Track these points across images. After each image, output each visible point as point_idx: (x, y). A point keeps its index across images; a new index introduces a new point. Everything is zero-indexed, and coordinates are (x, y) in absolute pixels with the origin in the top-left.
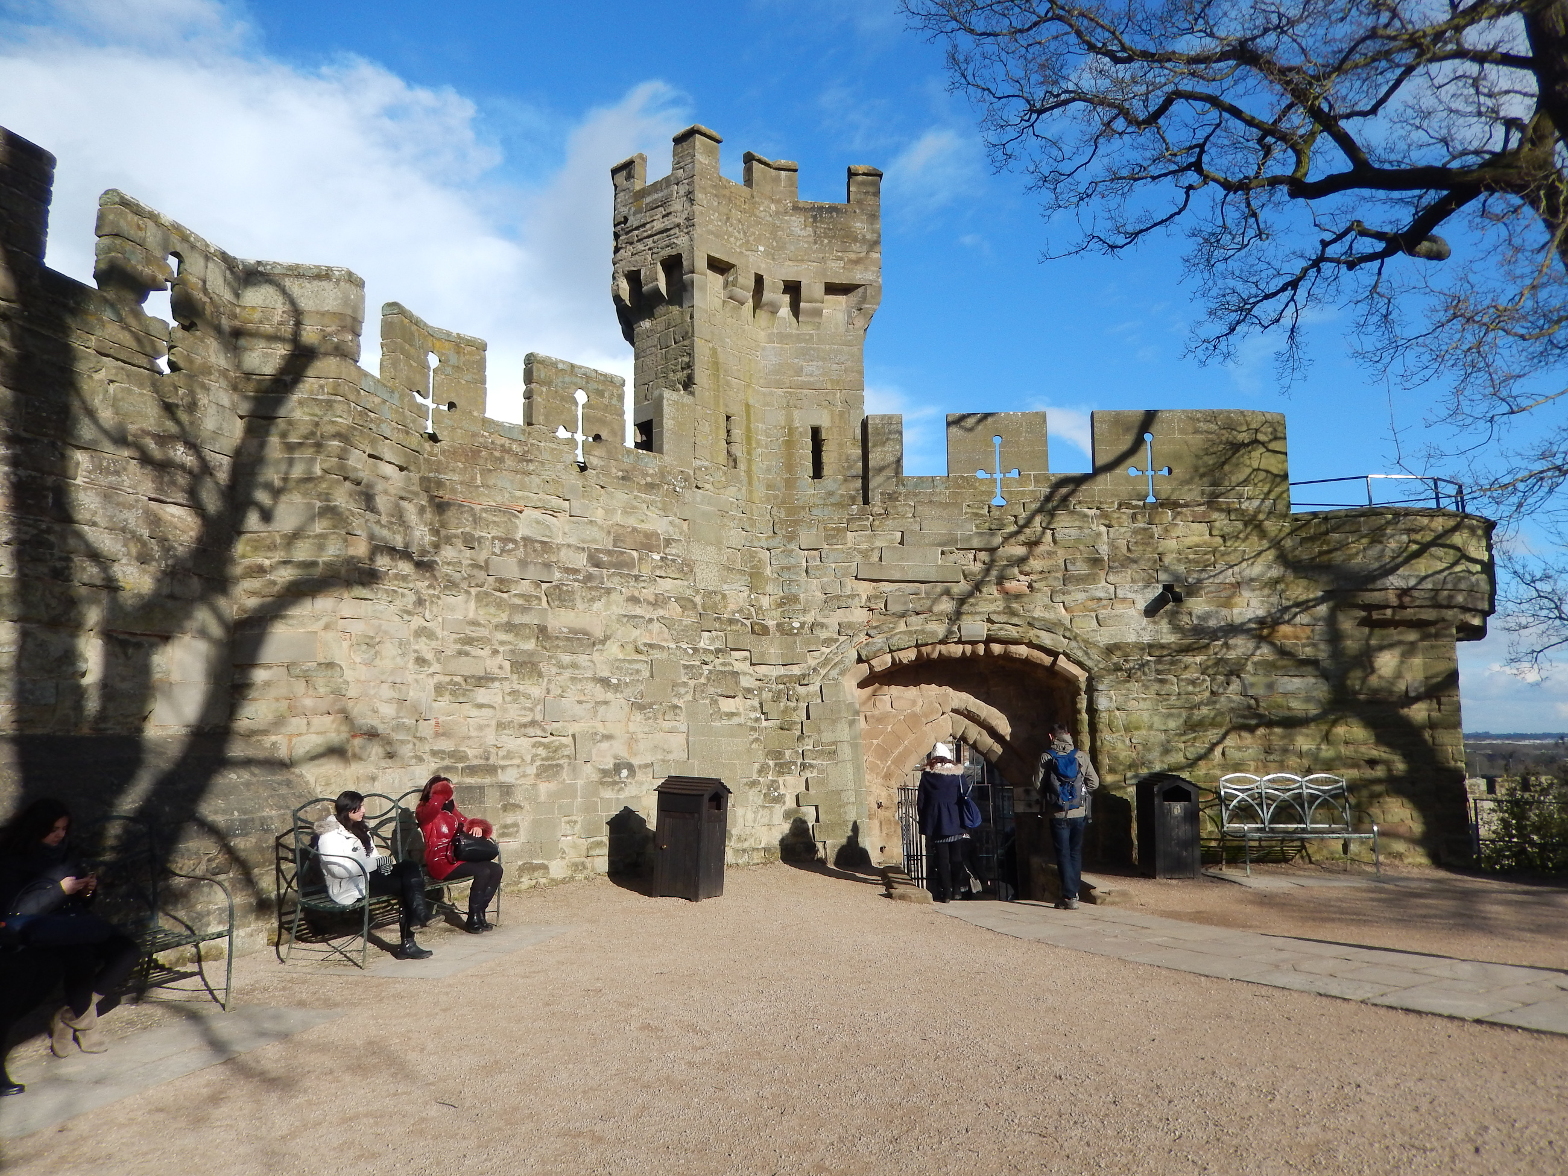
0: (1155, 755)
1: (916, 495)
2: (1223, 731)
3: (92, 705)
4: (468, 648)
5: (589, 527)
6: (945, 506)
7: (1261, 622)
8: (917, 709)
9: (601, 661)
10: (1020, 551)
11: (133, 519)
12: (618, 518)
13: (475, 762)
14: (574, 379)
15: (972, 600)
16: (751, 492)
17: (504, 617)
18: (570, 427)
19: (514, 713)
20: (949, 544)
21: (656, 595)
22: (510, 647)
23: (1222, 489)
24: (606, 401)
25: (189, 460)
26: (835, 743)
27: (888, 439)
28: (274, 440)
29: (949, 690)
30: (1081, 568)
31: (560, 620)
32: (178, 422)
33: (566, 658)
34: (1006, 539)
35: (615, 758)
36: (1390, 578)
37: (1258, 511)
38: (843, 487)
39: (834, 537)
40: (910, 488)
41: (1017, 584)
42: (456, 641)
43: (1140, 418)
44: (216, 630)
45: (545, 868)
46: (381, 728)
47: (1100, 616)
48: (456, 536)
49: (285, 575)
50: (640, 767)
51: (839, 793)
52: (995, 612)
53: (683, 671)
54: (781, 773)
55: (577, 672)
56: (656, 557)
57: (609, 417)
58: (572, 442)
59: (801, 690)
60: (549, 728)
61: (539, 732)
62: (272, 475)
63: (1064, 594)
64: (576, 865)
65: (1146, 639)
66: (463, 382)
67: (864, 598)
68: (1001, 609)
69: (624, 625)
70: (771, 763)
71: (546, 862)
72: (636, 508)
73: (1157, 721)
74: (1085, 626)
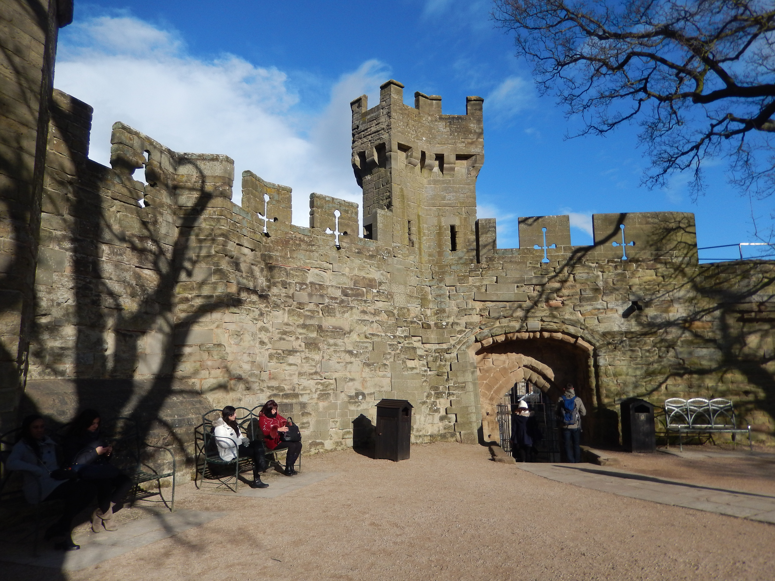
0: (630, 388)
1: (503, 258)
2: (666, 376)
3: (110, 364)
4: (284, 336)
5: (342, 277)
6: (519, 263)
7: (685, 320)
8: (506, 365)
9: (348, 342)
10: (557, 285)
11: (128, 276)
12: (356, 272)
13: (288, 392)
14: (334, 205)
15: (533, 310)
16: (421, 258)
17: (301, 321)
18: (333, 228)
19: (307, 368)
20: (520, 282)
21: (375, 310)
22: (304, 336)
23: (662, 253)
24: (349, 215)
25: (154, 248)
26: (464, 382)
27: (489, 231)
28: (193, 238)
29: (522, 356)
30: (589, 293)
31: (329, 322)
32: (149, 230)
33: (331, 341)
34: (550, 279)
35: (356, 390)
36: (753, 296)
37: (682, 263)
38: (467, 255)
39: (462, 279)
40: (501, 255)
41: (556, 302)
42: (278, 333)
43: (618, 217)
44: (166, 329)
45: (322, 444)
46: (244, 376)
47: (599, 318)
48: (278, 282)
49: (198, 302)
50: (368, 394)
51: (467, 407)
52: (545, 316)
53: (388, 347)
54: (438, 398)
55: (337, 348)
56: (375, 291)
57: (351, 223)
58: (333, 235)
59: (447, 356)
60: (323, 375)
61: (319, 377)
62: (192, 254)
63: (580, 307)
64: (337, 443)
65: (624, 329)
66: (281, 208)
67: (478, 310)
68: (548, 314)
69: (359, 324)
70: (433, 392)
71: (322, 441)
72: (365, 267)
73: (630, 371)
74: (592, 323)
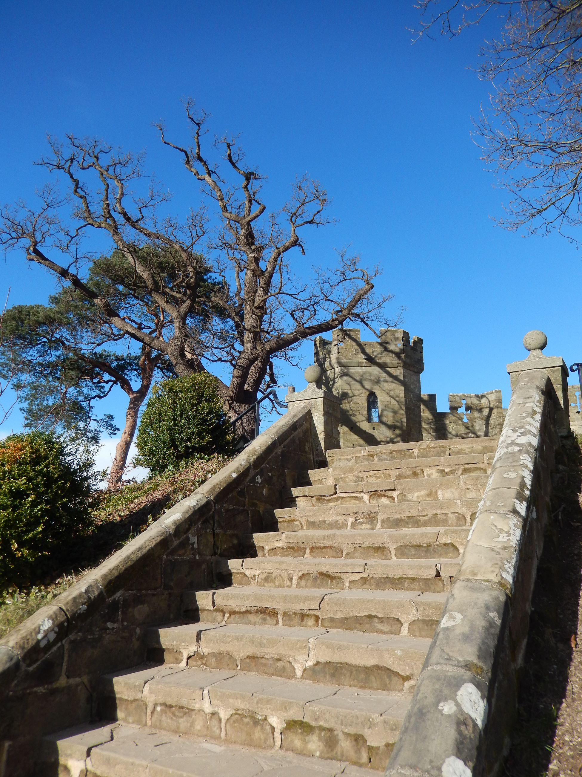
58: (576, 406)
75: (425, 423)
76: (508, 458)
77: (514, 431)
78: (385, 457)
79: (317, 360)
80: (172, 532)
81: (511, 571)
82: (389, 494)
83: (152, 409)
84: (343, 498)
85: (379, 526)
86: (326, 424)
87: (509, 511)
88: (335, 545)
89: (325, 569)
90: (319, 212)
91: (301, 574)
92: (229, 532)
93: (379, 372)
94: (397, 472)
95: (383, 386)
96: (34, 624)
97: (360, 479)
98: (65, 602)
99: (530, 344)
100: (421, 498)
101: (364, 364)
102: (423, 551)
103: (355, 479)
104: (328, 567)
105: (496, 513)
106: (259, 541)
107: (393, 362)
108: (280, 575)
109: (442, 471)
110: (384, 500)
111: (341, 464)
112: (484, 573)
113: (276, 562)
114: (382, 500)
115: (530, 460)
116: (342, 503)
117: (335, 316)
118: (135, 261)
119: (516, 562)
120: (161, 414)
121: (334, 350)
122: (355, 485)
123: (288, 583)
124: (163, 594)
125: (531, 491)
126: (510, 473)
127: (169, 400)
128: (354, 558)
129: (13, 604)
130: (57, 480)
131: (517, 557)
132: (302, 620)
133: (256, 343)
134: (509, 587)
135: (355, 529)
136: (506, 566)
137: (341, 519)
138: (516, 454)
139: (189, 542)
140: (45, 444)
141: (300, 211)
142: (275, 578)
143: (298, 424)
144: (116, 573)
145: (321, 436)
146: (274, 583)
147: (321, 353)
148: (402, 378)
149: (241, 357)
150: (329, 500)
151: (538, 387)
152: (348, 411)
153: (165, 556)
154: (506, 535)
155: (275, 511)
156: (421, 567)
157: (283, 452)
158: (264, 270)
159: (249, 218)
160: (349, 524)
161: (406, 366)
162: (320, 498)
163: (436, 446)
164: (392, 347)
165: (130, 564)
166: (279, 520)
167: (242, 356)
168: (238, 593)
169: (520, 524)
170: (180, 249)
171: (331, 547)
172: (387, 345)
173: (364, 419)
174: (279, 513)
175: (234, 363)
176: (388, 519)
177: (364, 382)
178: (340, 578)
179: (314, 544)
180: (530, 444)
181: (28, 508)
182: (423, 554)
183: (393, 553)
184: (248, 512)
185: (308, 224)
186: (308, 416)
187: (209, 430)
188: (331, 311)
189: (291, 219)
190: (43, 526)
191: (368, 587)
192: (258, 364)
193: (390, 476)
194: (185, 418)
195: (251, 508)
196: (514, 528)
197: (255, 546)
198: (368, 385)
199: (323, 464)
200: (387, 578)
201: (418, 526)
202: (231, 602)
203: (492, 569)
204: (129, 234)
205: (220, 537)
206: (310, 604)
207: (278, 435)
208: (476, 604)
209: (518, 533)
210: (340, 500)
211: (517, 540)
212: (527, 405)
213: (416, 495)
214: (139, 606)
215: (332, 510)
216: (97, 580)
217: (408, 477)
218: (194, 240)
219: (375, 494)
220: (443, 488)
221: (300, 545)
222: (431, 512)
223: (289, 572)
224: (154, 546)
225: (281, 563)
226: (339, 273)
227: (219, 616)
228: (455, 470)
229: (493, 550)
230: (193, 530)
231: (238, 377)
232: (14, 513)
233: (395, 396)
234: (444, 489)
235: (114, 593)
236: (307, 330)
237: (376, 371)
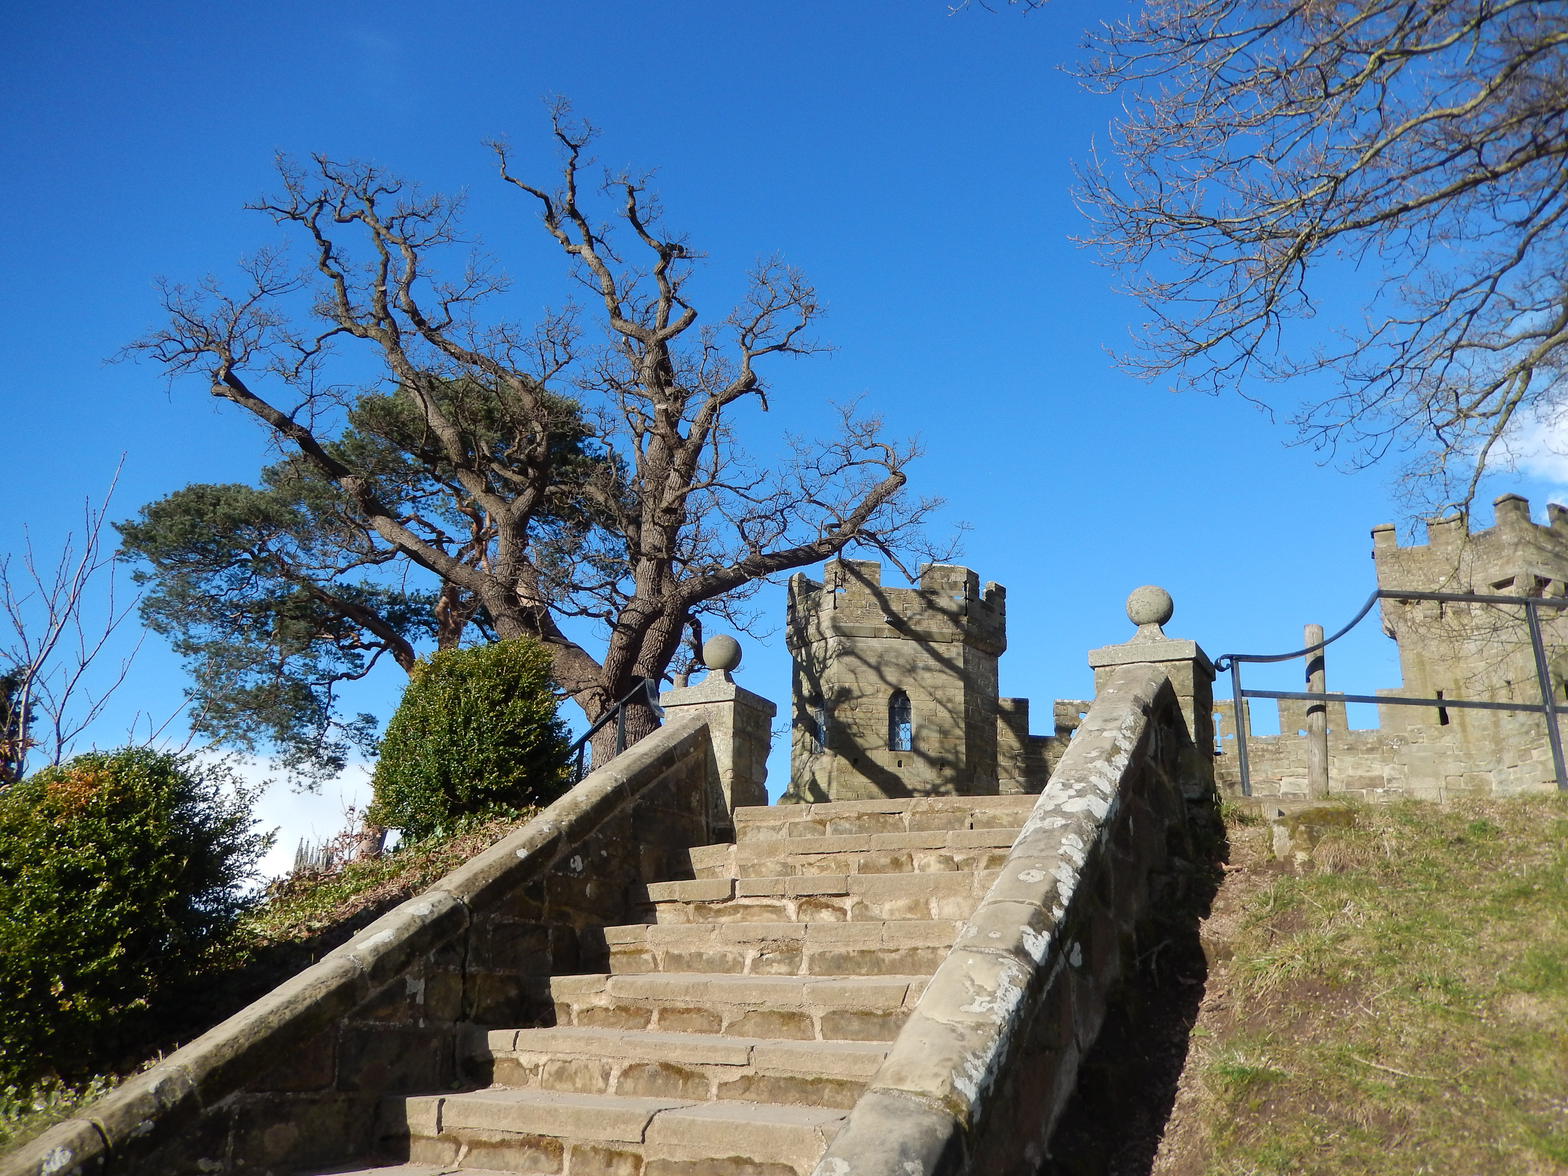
75: (1004, 755)
76: (1040, 840)
77: (1066, 786)
78: (848, 826)
79: (793, 621)
80: (367, 969)
81: (979, 1074)
82: (837, 902)
83: (409, 709)
84: (747, 907)
85: (805, 966)
86: (738, 754)
87: (1006, 950)
88: (708, 1005)
89: (674, 1057)
90: (798, 328)
91: (626, 1064)
92: (500, 973)
93: (915, 649)
94: (862, 859)
95: (923, 679)
96: (29, 1159)
97: (789, 870)
98: (106, 1113)
99: (1137, 613)
100: (897, 913)
101: (886, 633)
102: (875, 1024)
103: (779, 868)
104: (678, 1052)
105: (981, 953)
106: (562, 993)
107: (945, 630)
108: (586, 1067)
109: (948, 860)
110: (826, 916)
111: (764, 836)
112: (919, 1077)
113: (579, 1039)
114: (822, 915)
115: (1081, 845)
116: (743, 919)
117: (825, 535)
118: (426, 407)
119: (998, 1055)
120: (425, 720)
121: (827, 602)
122: (771, 881)
123: (601, 1084)
124: (336, 1101)
125: (1068, 910)
126: (1033, 872)
127: (444, 692)
128: (741, 1034)
129: (46, 1111)
130: (162, 851)
131: (1001, 1046)
132: (609, 1164)
133: (660, 581)
134: (964, 1108)
135: (757, 973)
136: (968, 1065)
137: (732, 952)
138: (1056, 833)
139: (404, 992)
140: (148, 775)
141: (762, 325)
142: (576, 1073)
143: (678, 752)
144: (229, 1054)
145: (726, 778)
146: (574, 1084)
147: (800, 607)
148: (960, 664)
149: (629, 607)
150: (719, 911)
151: (1137, 699)
152: (849, 726)
153: (346, 1021)
154: (988, 999)
155: (605, 929)
156: (856, 1059)
157: (637, 809)
158: (685, 437)
159: (661, 334)
160: (748, 962)
161: (969, 640)
162: (702, 907)
163: (946, 807)
164: (943, 602)
165: (263, 1034)
166: (613, 949)
167: (631, 606)
168: (489, 1102)
169: (1023, 978)
170: (520, 387)
171: (699, 1010)
172: (934, 598)
173: (881, 743)
174: (614, 935)
175: (614, 619)
176: (822, 954)
177: (883, 668)
178: (702, 1076)
179: (667, 1003)
180: (1089, 815)
181: (92, 909)
182: (875, 1030)
183: (818, 1027)
184: (546, 932)
185: (776, 351)
186: (702, 736)
187: (523, 756)
188: (818, 524)
189: (743, 339)
190: (122, 946)
191: (753, 1096)
192: (663, 623)
193: (847, 865)
194: (473, 729)
195: (555, 924)
196: (1007, 985)
197: (553, 1004)
198: (892, 676)
199: (726, 835)
200: (792, 1078)
201: (880, 972)
202: (472, 1122)
203: (937, 1070)
204: (418, 352)
205: (479, 982)
206: (624, 1130)
207: (631, 774)
208: (882, 1143)
209: (1015, 995)
210: (741, 911)
211: (1007, 1010)
212: (1106, 734)
213: (887, 906)
214: (276, 1126)
215: (716, 932)
216: (185, 1068)
217: (881, 869)
218: (548, 372)
219: (810, 902)
220: (940, 895)
221: (641, 1004)
222: (906, 945)
223: (604, 1060)
224: (323, 998)
225: (589, 1041)
226: (839, 450)
227: (447, 1149)
228: (974, 859)
229: (953, 1031)
230: (416, 966)
231: (620, 648)
232: (62, 919)
233: (945, 700)
234: (943, 898)
235: (220, 1095)
236: (768, 561)
237: (909, 647)
